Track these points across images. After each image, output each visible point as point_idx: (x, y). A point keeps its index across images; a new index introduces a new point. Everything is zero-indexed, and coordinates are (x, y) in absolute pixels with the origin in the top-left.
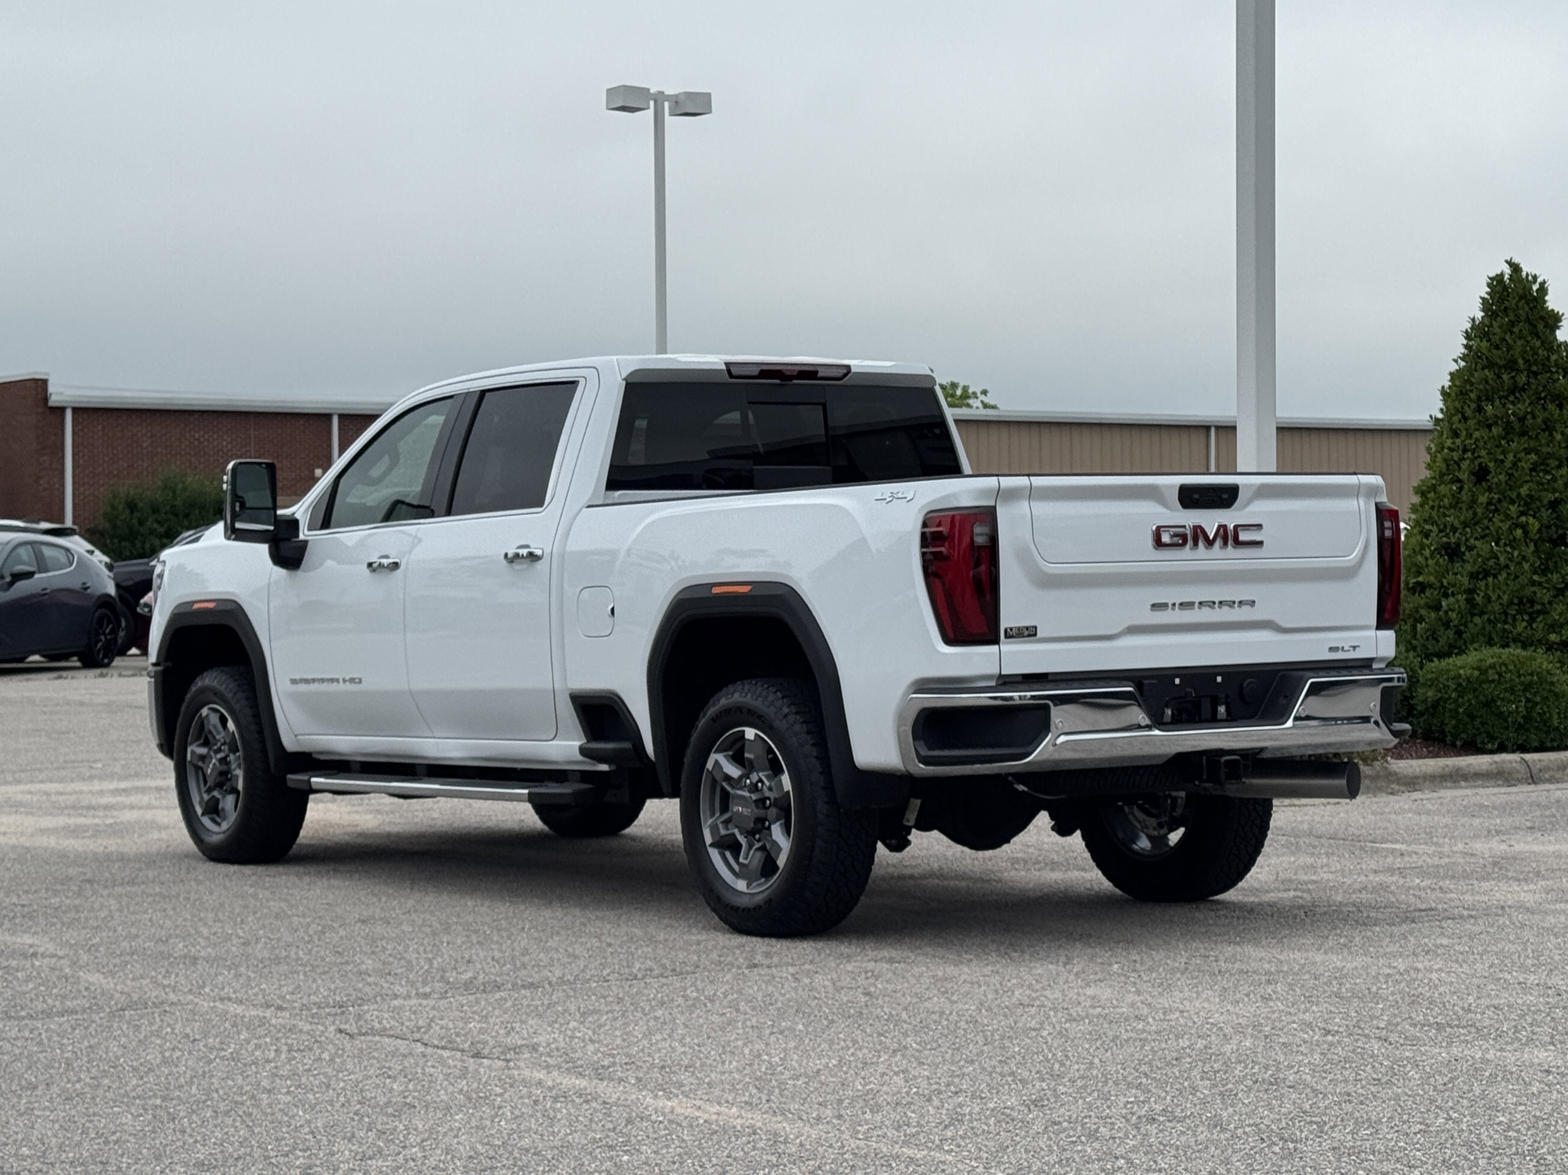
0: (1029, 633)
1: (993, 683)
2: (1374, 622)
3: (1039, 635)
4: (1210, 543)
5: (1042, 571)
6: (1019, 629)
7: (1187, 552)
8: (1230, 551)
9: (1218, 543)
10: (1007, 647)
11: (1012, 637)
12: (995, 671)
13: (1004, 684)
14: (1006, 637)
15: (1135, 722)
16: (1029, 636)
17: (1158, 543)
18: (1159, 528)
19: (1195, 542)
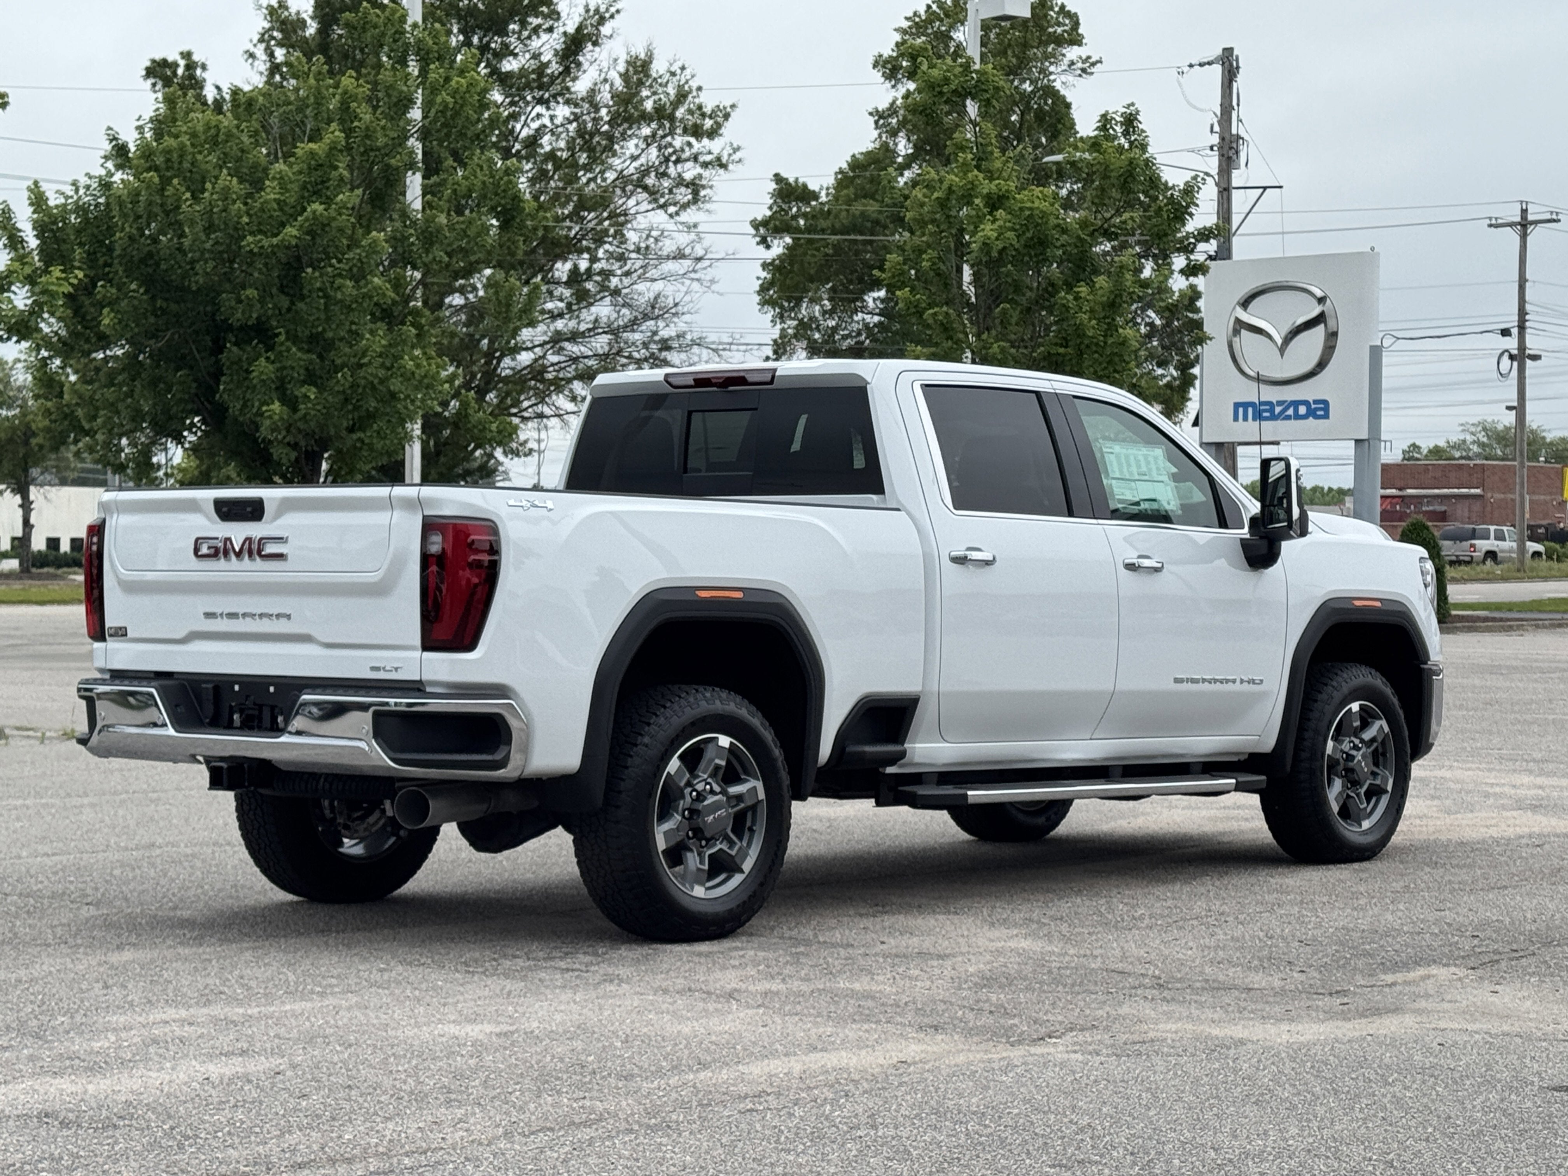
0: (123, 633)
2: (418, 642)
3: (130, 635)
4: (239, 555)
5: (119, 577)
6: (117, 628)
7: (222, 563)
8: (259, 563)
9: (246, 555)
10: (112, 644)
11: (112, 635)
12: (103, 665)
14: (109, 635)
15: (153, 720)
16: (122, 635)
17: (196, 551)
18: (197, 539)
19: (226, 553)
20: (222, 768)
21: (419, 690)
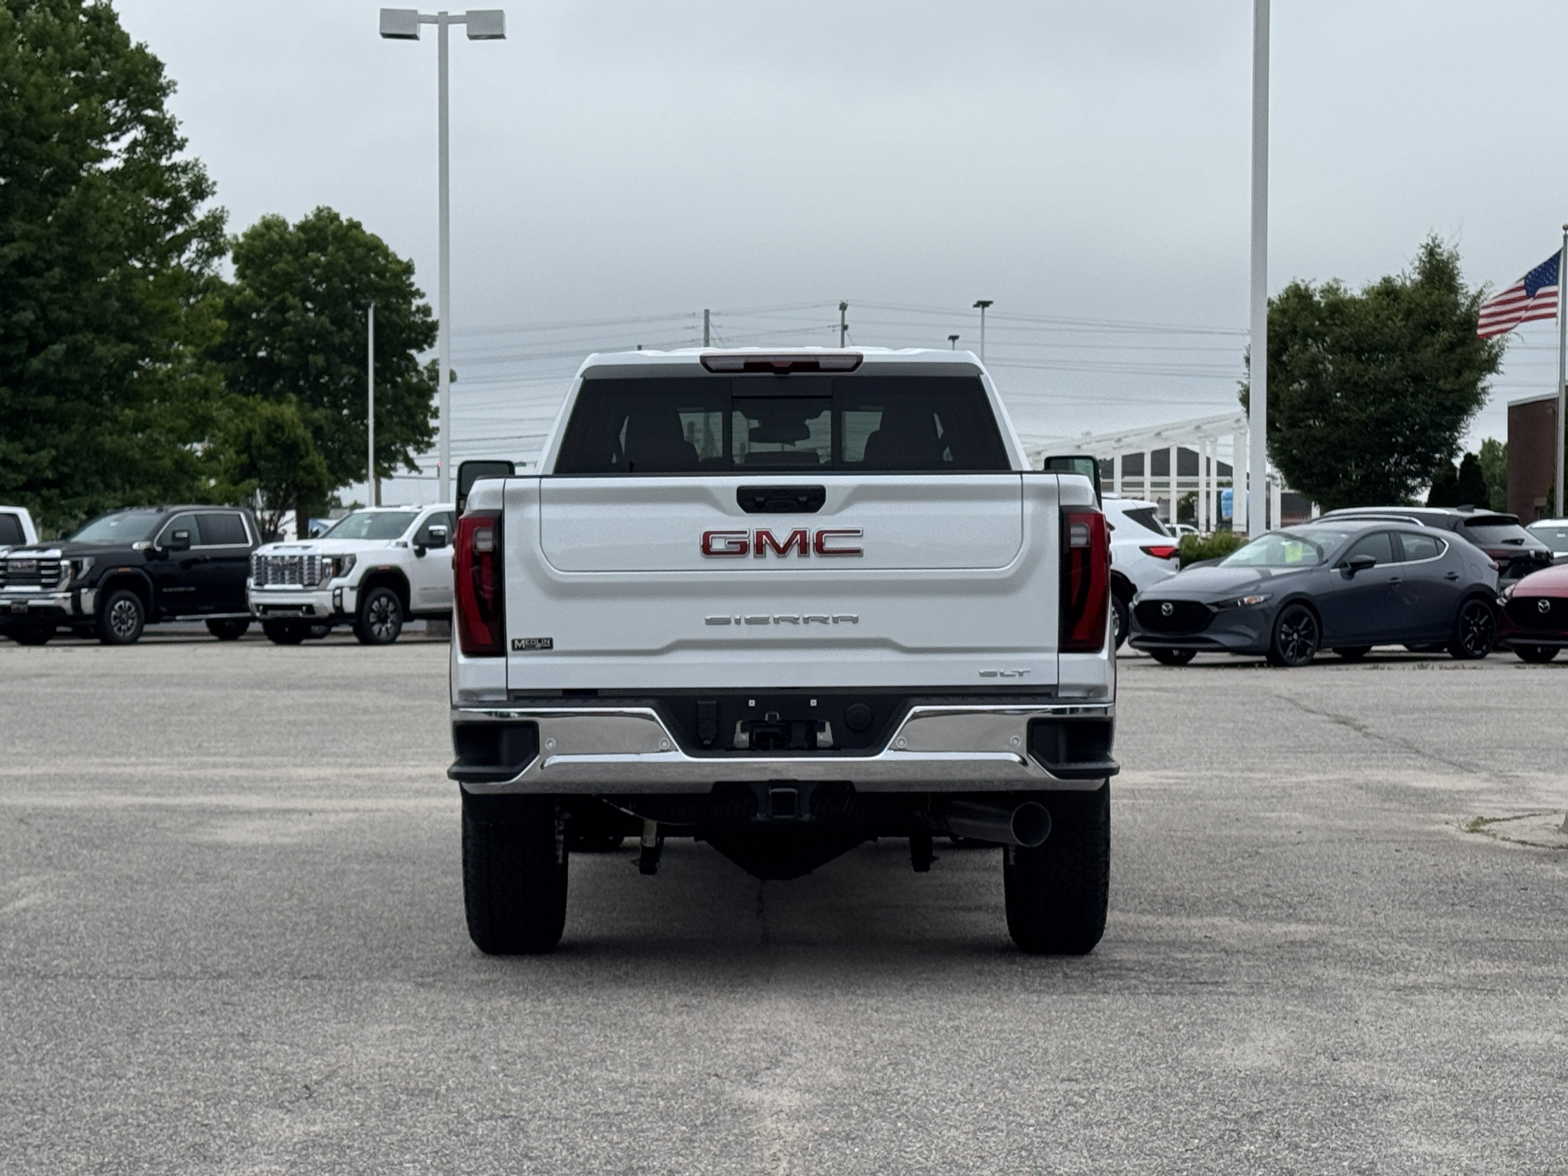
0: (545, 645)
1: (504, 698)
2: (1055, 643)
3: (556, 647)
4: (781, 551)
5: (551, 580)
6: (529, 640)
7: (752, 562)
8: (814, 559)
9: (795, 550)
10: (516, 660)
11: (521, 649)
12: (503, 685)
13: (518, 698)
14: (514, 648)
16: (543, 648)
17: (706, 549)
18: (707, 536)
19: (760, 550)
20: (793, 794)
21: (1048, 695)
